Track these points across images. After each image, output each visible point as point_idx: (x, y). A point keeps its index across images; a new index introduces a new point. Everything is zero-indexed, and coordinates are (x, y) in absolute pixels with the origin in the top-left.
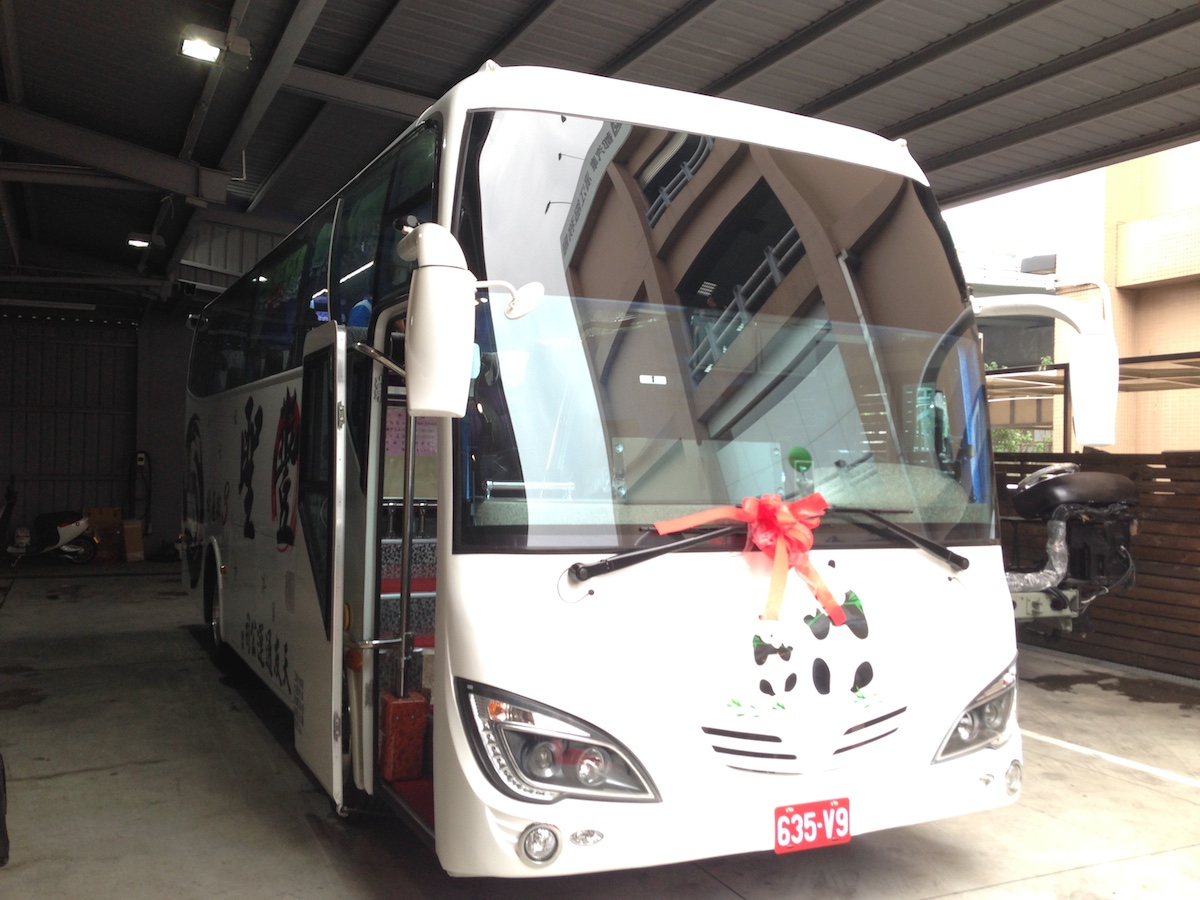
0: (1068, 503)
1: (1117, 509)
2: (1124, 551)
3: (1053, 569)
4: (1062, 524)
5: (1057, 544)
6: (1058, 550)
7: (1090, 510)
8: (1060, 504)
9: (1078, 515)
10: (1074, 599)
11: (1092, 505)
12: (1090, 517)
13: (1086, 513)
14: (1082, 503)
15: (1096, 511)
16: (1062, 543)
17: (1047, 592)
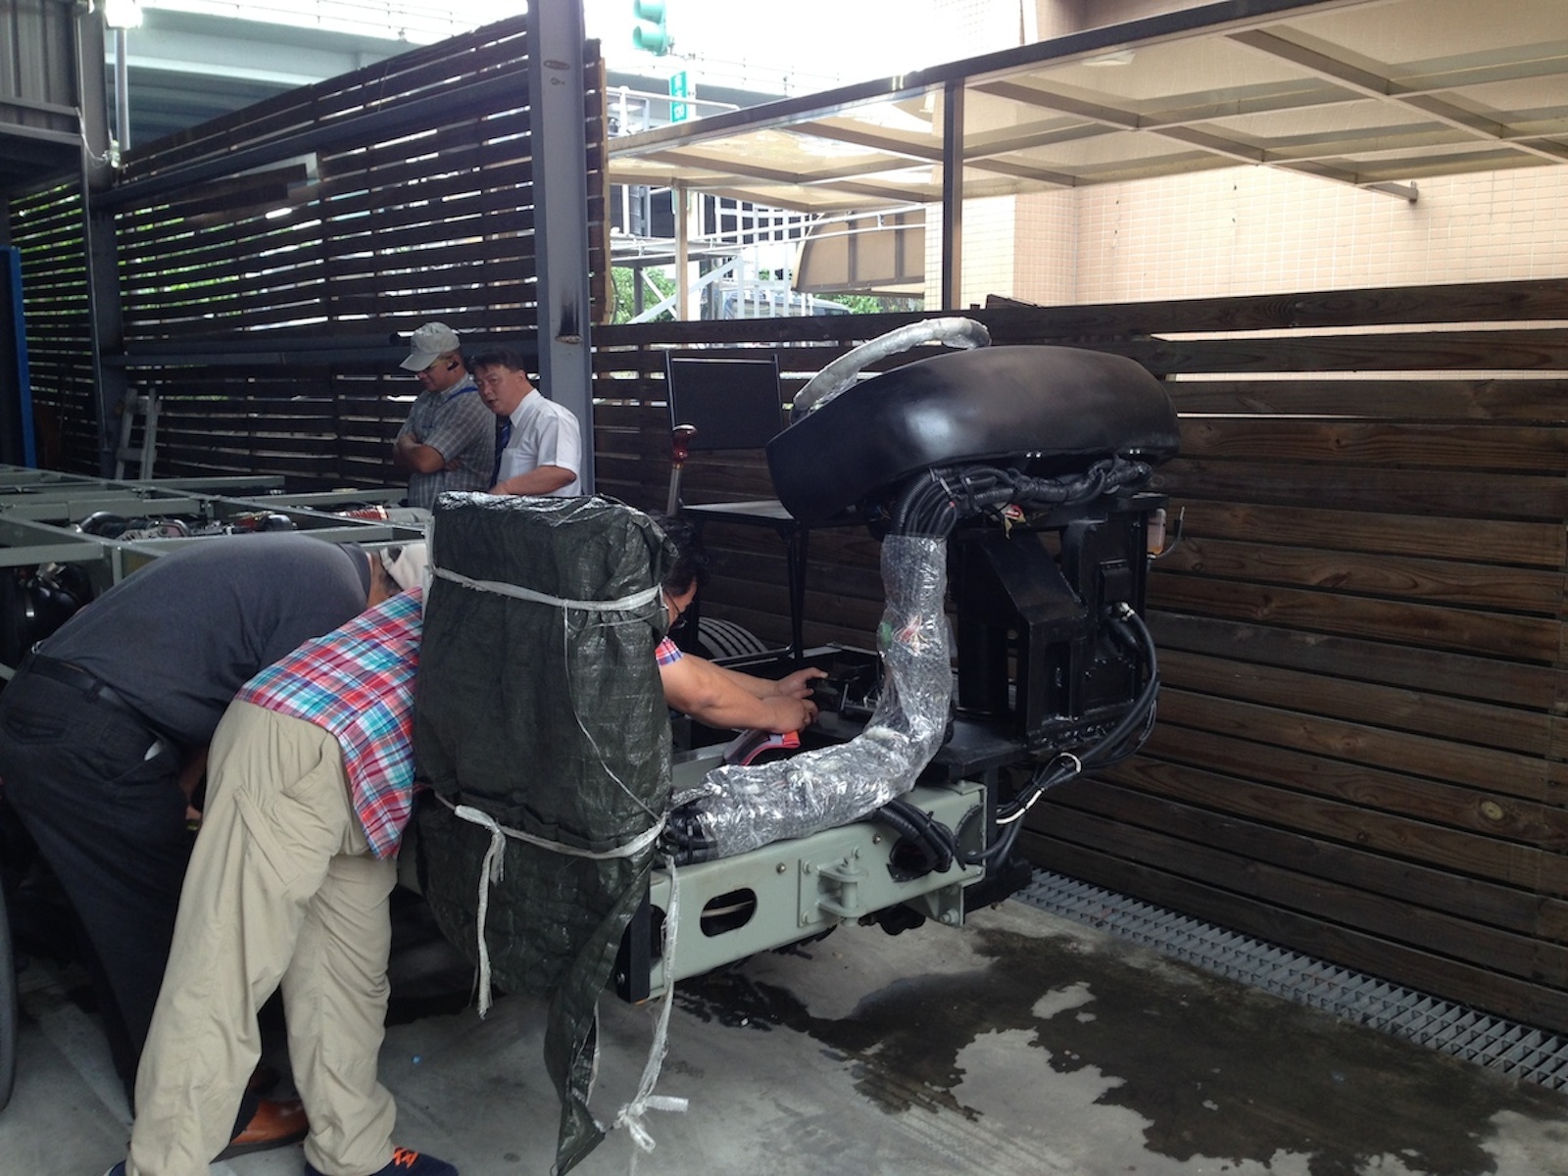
0: (955, 464)
1: (1113, 476)
2: (1131, 620)
3: (899, 722)
4: (934, 547)
5: (914, 625)
6: (917, 648)
7: (1029, 486)
8: (925, 470)
9: (989, 506)
10: (971, 820)
11: (1035, 469)
12: (1026, 511)
13: (1017, 501)
14: (1003, 463)
15: (1048, 489)
16: (931, 624)
17: (875, 820)
